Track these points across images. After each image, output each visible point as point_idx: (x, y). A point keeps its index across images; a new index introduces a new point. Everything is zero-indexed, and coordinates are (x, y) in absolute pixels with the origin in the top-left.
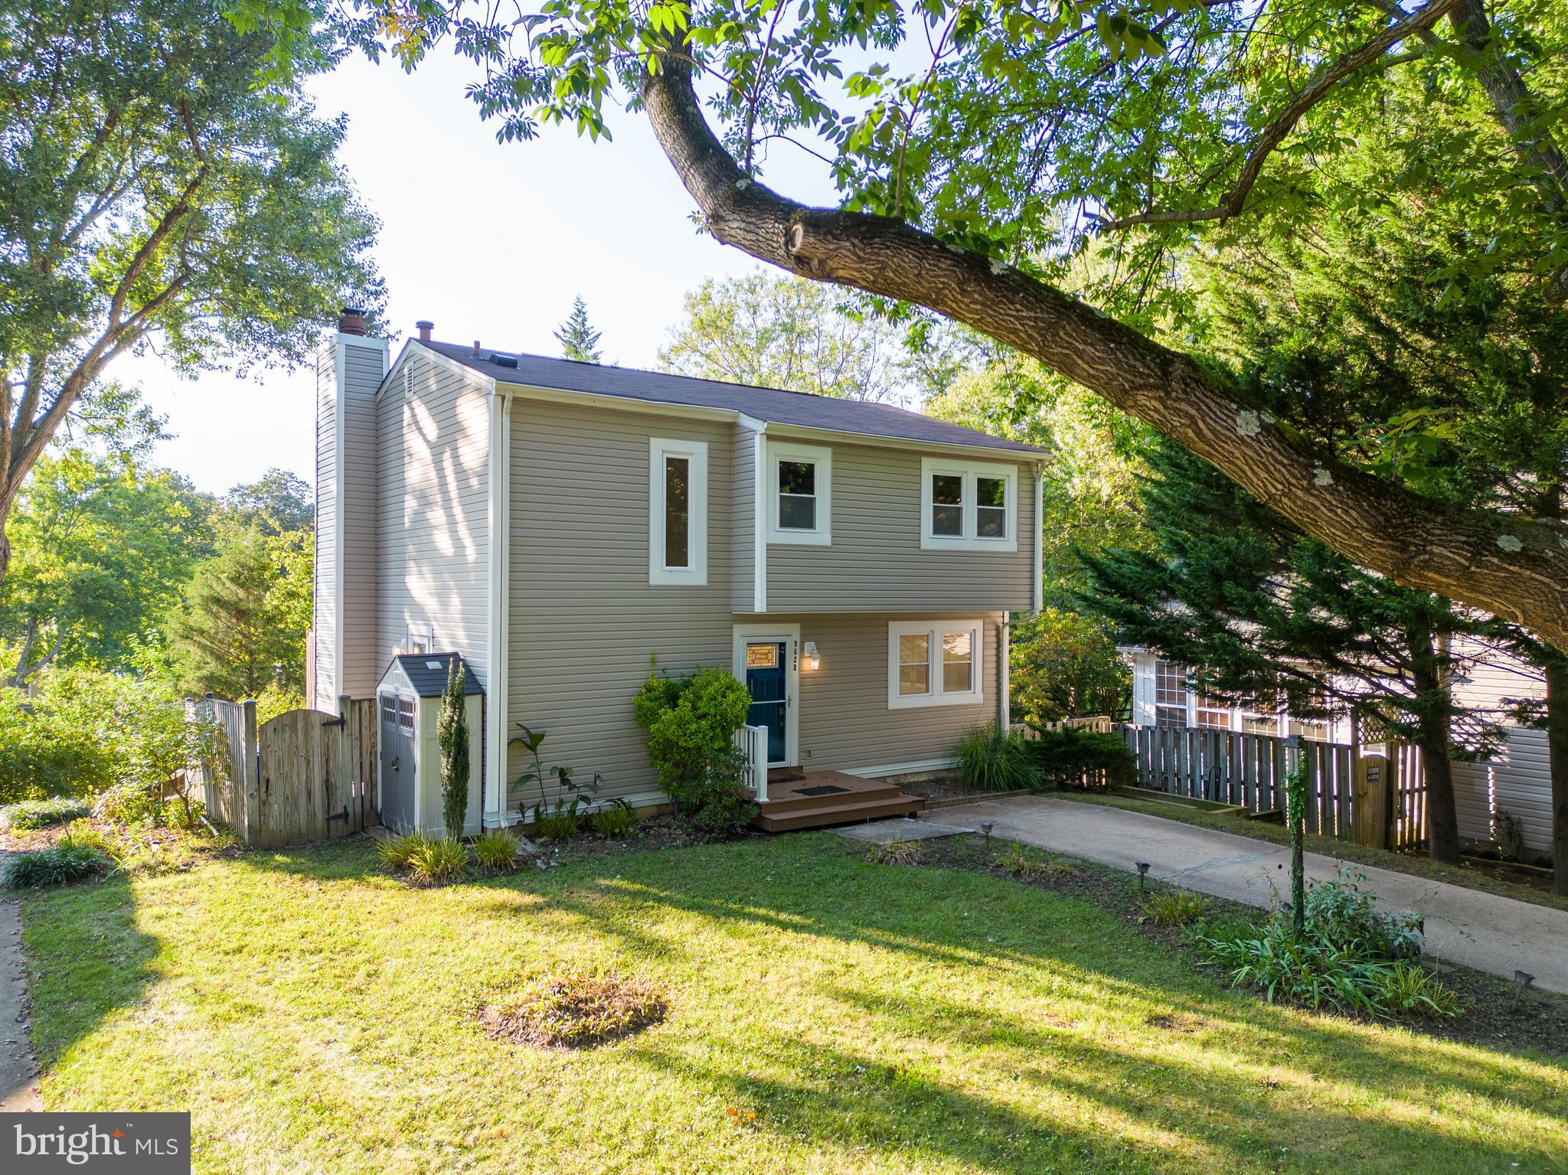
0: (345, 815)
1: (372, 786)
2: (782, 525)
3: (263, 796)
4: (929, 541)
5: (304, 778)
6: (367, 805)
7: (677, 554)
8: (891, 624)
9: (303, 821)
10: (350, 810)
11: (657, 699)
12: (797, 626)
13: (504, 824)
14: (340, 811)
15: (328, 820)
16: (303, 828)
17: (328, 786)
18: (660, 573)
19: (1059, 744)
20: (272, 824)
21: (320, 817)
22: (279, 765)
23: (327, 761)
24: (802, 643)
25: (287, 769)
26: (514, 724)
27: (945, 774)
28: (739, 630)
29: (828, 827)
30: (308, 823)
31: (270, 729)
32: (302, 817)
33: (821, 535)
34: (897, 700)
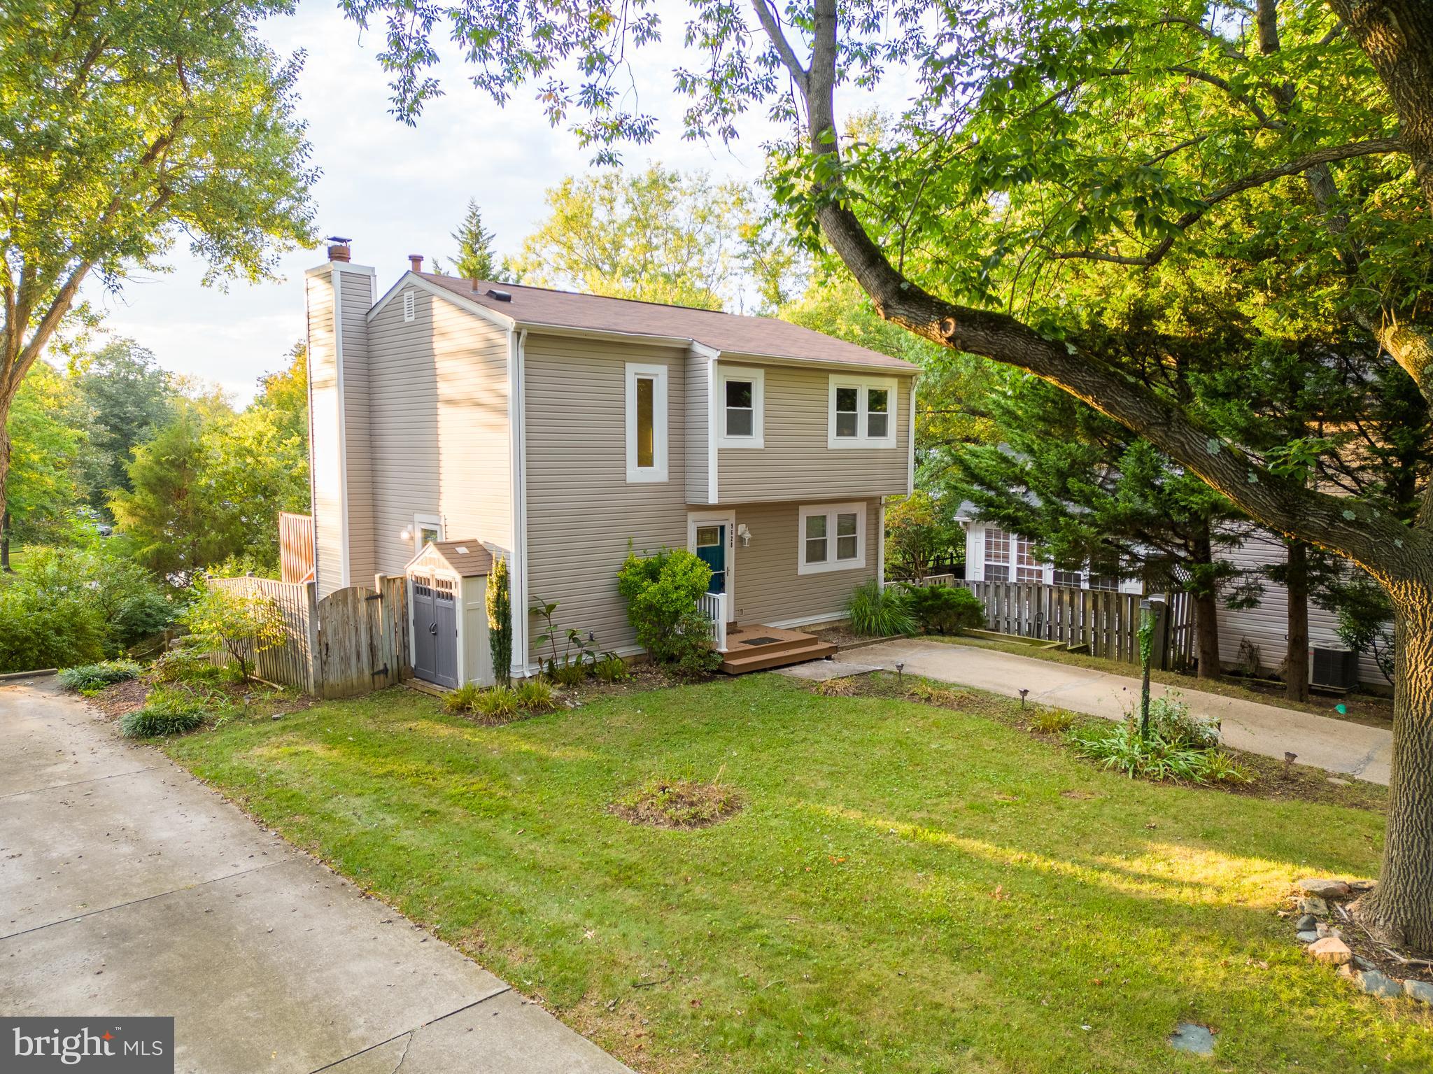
0: (385, 671)
1: (405, 647)
2: (729, 432)
3: (324, 657)
4: (836, 443)
5: (354, 642)
6: (402, 663)
7: (645, 459)
8: (801, 509)
9: (355, 676)
10: (389, 667)
11: (637, 574)
12: (733, 512)
13: (528, 674)
14: (381, 667)
15: (373, 675)
16: (355, 682)
17: (372, 648)
18: (635, 474)
19: (926, 599)
20: (331, 679)
21: (367, 672)
22: (335, 633)
23: (371, 629)
24: (737, 525)
25: (341, 635)
26: (533, 598)
27: (837, 624)
28: (692, 516)
29: (771, 669)
30: (358, 678)
31: (327, 604)
32: (353, 673)
33: (756, 440)
34: (804, 568)
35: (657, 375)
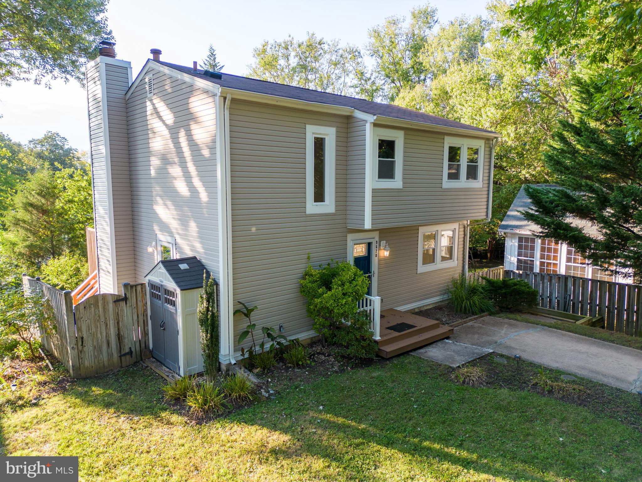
0: (131, 353)
1: (145, 333)
2: (380, 177)
3: (80, 348)
4: (447, 184)
5: (104, 334)
6: (143, 345)
7: (319, 197)
8: (420, 228)
9: (105, 359)
10: (133, 349)
11: (314, 282)
12: (378, 232)
13: (233, 362)
14: (127, 350)
15: (120, 357)
16: (106, 363)
17: (119, 337)
18: (312, 207)
20: (87, 363)
21: (116, 355)
22: (89, 328)
23: (118, 323)
24: (380, 242)
25: (94, 330)
26: (238, 302)
27: (440, 304)
28: (350, 237)
29: (411, 351)
30: (109, 360)
31: (82, 307)
32: (104, 357)
33: (397, 183)
34: (422, 268)
35: (327, 135)
